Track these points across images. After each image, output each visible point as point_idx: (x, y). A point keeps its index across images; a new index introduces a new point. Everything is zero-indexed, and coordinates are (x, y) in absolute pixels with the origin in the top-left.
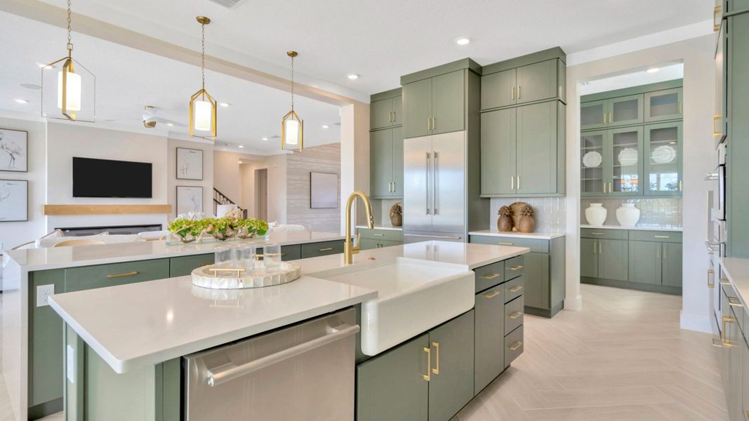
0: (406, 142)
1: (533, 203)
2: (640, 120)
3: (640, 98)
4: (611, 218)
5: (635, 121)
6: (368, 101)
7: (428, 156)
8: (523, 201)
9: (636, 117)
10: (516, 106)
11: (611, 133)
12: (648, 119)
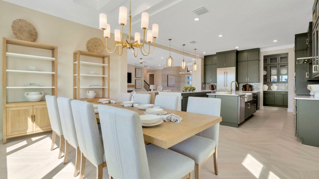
0: (217, 69)
1: (252, 84)
2: (277, 63)
3: (277, 57)
4: (269, 88)
5: (276, 63)
6: (204, 57)
7: (225, 72)
8: (249, 84)
9: (277, 62)
10: (248, 61)
11: (269, 66)
12: (280, 62)
